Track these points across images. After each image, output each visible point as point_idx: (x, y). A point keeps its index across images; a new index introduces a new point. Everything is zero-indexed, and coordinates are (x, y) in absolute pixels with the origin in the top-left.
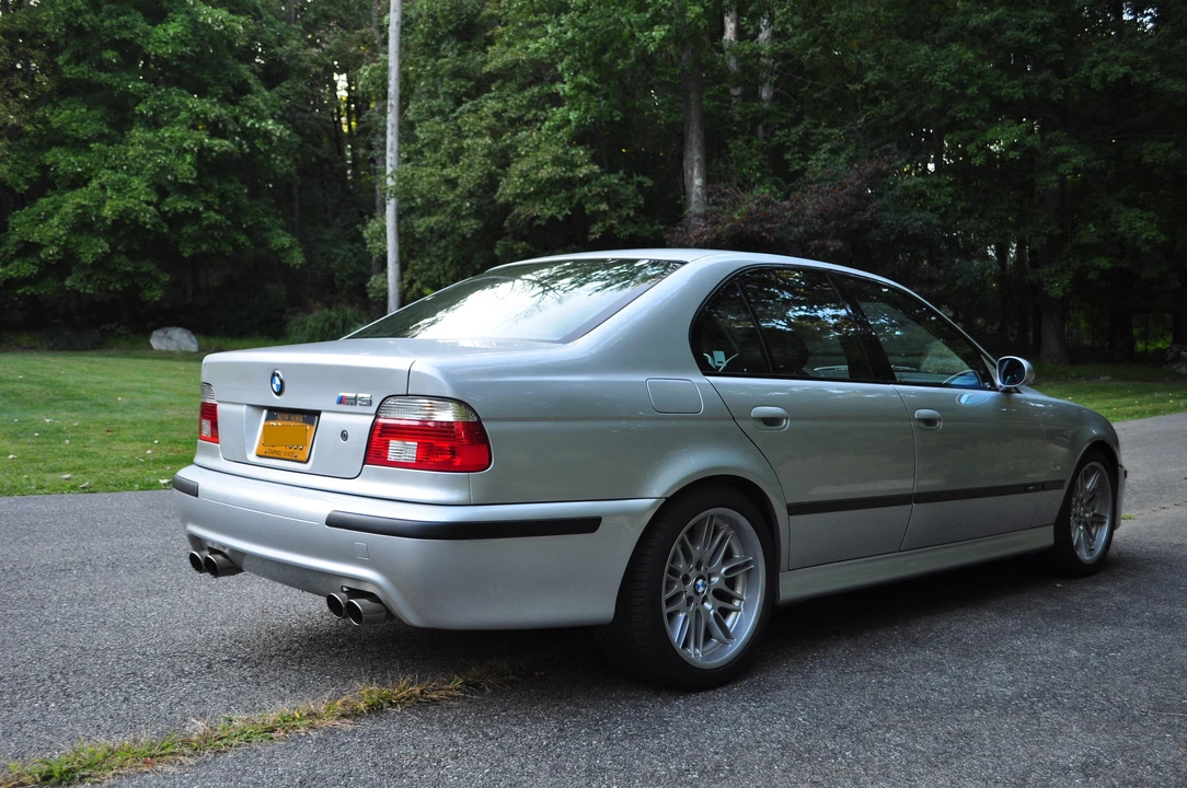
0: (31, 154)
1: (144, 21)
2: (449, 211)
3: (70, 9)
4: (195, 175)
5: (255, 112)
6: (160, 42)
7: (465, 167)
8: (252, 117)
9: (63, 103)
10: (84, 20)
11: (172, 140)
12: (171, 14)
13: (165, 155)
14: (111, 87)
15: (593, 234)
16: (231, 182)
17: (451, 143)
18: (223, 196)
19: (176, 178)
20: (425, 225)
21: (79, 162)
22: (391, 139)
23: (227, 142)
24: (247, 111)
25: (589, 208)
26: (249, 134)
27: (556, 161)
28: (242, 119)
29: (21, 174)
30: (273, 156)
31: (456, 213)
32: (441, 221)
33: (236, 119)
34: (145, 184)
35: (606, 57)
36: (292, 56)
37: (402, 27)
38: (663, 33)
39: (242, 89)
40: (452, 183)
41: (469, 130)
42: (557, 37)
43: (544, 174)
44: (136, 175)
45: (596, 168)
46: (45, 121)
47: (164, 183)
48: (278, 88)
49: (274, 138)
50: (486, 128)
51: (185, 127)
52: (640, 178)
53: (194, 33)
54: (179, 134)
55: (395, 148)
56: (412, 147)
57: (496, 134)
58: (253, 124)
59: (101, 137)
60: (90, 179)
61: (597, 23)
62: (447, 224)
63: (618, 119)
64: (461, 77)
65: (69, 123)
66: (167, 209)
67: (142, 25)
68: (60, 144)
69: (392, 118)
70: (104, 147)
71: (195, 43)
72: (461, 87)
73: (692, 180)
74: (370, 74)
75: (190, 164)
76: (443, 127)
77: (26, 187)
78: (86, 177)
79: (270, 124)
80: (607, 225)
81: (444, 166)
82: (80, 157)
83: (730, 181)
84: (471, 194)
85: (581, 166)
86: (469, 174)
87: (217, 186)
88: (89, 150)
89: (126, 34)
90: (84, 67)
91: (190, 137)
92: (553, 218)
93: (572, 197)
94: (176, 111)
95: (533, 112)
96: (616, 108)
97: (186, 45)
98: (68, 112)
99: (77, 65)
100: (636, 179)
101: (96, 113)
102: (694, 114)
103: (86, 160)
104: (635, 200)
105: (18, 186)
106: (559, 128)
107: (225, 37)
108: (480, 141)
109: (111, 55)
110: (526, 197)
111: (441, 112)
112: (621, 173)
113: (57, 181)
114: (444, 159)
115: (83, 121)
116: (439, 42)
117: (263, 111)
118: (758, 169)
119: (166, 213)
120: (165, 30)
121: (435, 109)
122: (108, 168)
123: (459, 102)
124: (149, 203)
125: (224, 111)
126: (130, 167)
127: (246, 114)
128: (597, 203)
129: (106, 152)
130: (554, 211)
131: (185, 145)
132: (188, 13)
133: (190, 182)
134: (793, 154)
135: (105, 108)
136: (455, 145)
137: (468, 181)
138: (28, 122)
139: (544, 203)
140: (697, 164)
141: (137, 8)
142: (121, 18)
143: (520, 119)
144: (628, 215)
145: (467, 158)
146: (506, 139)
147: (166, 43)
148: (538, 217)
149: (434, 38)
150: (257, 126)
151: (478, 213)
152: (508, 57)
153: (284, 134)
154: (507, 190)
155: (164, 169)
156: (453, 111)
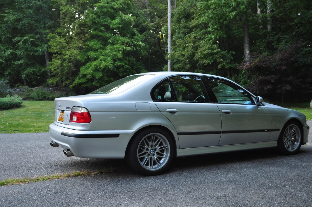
0: (85, 53)
1: (110, 19)
2: (183, 63)
3: (93, 18)
4: (122, 56)
5: (137, 40)
6: (114, 24)
7: (187, 51)
8: (136, 41)
9: (92, 41)
10: (96, 20)
11: (117, 48)
12: (116, 17)
13: (115, 52)
14: (103, 36)
15: (219, 67)
16: (131, 57)
17: (183, 45)
18: (129, 61)
19: (118, 57)
20: (177, 67)
21: (95, 54)
22: (169, 45)
23: (129, 48)
24: (135, 40)
25: (218, 60)
26: (135, 46)
27: (209, 48)
28: (134, 42)
29: (83, 58)
30: (141, 51)
31: (184, 63)
32: (181, 65)
33: (132, 42)
34: (111, 59)
35: (221, 21)
36: (147, 26)
37: (171, 17)
38: (234, 13)
39: (134, 34)
40: (183, 55)
41: (187, 42)
42: (208, 16)
43: (206, 52)
44: (109, 57)
45: (219, 50)
46: (88, 45)
47: (115, 59)
48: (143, 34)
49: (141, 46)
50: (192, 41)
51: (120, 44)
52: (232, 52)
53: (122, 22)
54: (118, 47)
55: (170, 47)
56: (175, 47)
57: (194, 43)
58: (136, 43)
59: (101, 48)
60: (98, 58)
61: (218, 12)
62: (182, 66)
63: (225, 37)
64: (186, 28)
65: (93, 45)
66: (116, 65)
67: (110, 20)
68: (92, 50)
69: (169, 40)
70: (101, 51)
71: (122, 24)
72: (186, 31)
73: (246, 52)
74: (165, 29)
75: (121, 54)
76: (181, 41)
77: (84, 61)
78: (97, 58)
79: (140, 43)
80: (223, 64)
81: (182, 51)
82: (96, 53)
83: (257, 51)
84: (188, 58)
85: (215, 49)
86: (187, 53)
87: (128, 59)
88: (98, 51)
89: (106, 23)
90: (97, 32)
91: (121, 47)
92: (209, 63)
93: (214, 57)
94: (118, 41)
95: (204, 36)
96: (224, 34)
97: (120, 25)
98: (93, 43)
99: (95, 31)
100: (231, 52)
101: (99, 42)
102: (246, 34)
103: (97, 54)
104: (230, 58)
105: (82, 61)
106: (210, 40)
107: (129, 22)
108: (190, 44)
109: (102, 28)
110: (202, 58)
111: (181, 37)
112: (227, 51)
113: (91, 59)
114: (182, 49)
115: (97, 45)
116: (180, 20)
117: (139, 40)
118: (264, 48)
119: (116, 66)
120: (115, 21)
121: (179, 37)
122: (102, 56)
123: (185, 35)
124: (111, 64)
125: (129, 40)
126: (107, 55)
127: (135, 41)
128: (220, 59)
129: (102, 52)
130: (209, 61)
131: (120, 49)
132: (120, 17)
133: (121, 58)
134: (275, 43)
135: (101, 41)
136: (184, 46)
137: (187, 55)
138: (84, 45)
139: (206, 60)
140: (247, 47)
141: (108, 16)
142: (105, 19)
143: (200, 38)
144: (228, 62)
145: (187, 49)
146: (197, 43)
147: (115, 24)
148: (205, 63)
149: (179, 19)
150: (137, 43)
151: (190, 63)
152: (197, 22)
153: (144, 45)
154: (197, 57)
155: (115, 55)
156: (184, 37)
